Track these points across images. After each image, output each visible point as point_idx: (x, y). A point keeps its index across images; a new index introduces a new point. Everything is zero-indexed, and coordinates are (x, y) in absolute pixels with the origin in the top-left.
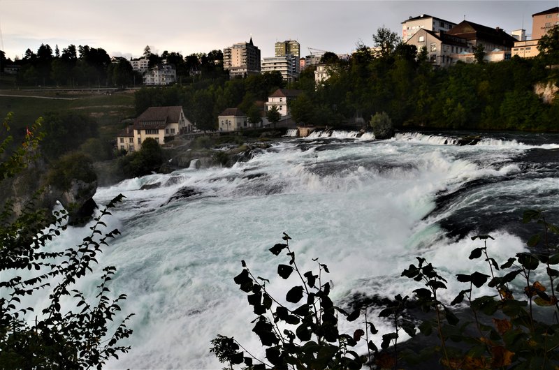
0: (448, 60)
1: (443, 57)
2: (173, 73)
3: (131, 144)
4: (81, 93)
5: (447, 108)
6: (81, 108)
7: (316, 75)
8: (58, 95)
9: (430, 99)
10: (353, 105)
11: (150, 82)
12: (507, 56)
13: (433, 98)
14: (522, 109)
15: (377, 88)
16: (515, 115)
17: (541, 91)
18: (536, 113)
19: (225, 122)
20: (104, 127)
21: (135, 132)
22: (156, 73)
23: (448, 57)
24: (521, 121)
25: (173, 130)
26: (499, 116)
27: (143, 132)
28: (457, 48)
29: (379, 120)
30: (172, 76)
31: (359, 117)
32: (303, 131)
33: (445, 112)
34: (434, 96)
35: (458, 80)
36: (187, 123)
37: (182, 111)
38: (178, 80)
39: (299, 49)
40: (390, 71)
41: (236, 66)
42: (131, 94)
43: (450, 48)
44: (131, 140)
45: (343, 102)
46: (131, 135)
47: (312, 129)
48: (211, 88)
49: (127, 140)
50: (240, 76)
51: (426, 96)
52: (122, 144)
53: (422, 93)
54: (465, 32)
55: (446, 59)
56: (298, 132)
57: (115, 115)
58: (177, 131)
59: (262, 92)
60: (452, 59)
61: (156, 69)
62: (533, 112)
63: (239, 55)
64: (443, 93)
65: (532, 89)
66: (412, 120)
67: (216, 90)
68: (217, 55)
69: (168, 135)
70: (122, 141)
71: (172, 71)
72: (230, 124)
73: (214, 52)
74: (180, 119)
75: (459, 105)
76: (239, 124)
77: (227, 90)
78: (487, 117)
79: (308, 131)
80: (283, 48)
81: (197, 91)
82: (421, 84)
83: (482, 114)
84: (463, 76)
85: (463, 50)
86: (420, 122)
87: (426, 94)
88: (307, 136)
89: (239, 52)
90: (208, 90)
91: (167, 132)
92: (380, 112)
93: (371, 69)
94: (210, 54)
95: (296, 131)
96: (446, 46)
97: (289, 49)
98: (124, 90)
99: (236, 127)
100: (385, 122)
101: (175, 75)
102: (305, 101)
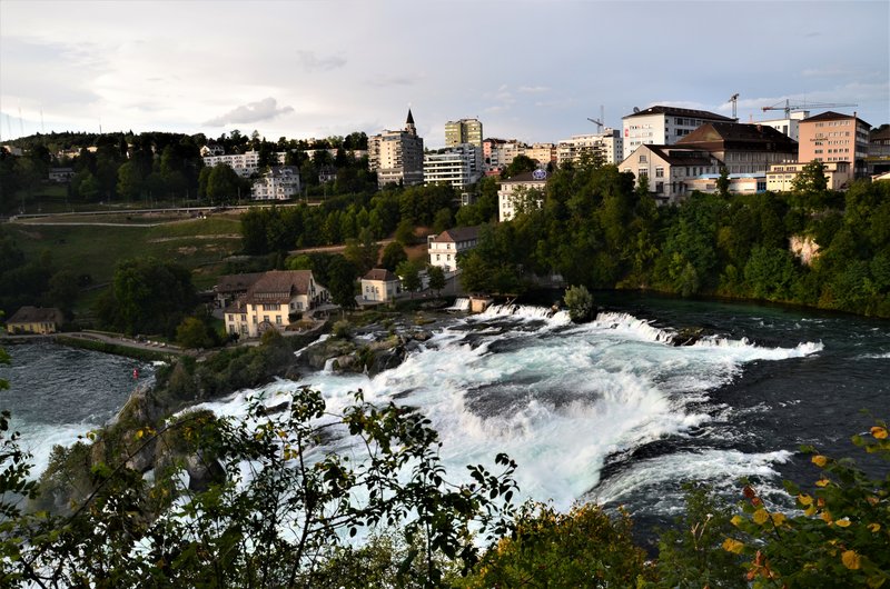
0: (680, 189)
1: (674, 184)
2: (295, 179)
3: (244, 323)
4: (162, 216)
5: (674, 267)
6: (164, 240)
7: (501, 198)
8: (129, 219)
9: (653, 250)
10: (547, 259)
11: (261, 195)
12: (761, 185)
13: (656, 250)
14: (772, 274)
15: (582, 234)
16: (763, 281)
17: (800, 246)
18: (790, 280)
19: (370, 289)
20: (199, 270)
21: (249, 307)
22: (270, 181)
23: (681, 183)
24: (771, 290)
25: (300, 305)
26: (744, 279)
27: (260, 308)
28: (695, 170)
29: (575, 298)
30: (294, 185)
31: (556, 274)
32: (477, 304)
33: (671, 273)
34: (658, 247)
35: (690, 224)
36: (319, 289)
37: (312, 277)
38: (303, 189)
39: (481, 131)
40: (598, 211)
41: (387, 167)
42: (235, 217)
43: (684, 169)
44: (244, 318)
45: (533, 255)
46: (243, 311)
47: (489, 302)
48: (351, 208)
49: (237, 317)
50: (394, 183)
51: (646, 247)
52: (232, 323)
53: (640, 243)
54: (708, 140)
55: (677, 188)
56: (470, 304)
57: (213, 250)
58: (306, 305)
59: (424, 214)
60: (686, 186)
61: (269, 176)
62: (785, 279)
63: (391, 151)
64: (670, 244)
65: (787, 245)
66: (628, 281)
67: (357, 213)
68: (359, 141)
69: (293, 311)
70: (231, 318)
71: (293, 177)
72: (377, 292)
73: (355, 135)
74: (310, 288)
75: (689, 265)
76: (389, 292)
77: (374, 213)
78: (728, 281)
79: (484, 305)
80: (457, 130)
81: (330, 215)
82: (640, 231)
83: (721, 276)
84: (698, 217)
85: (704, 170)
86: (640, 283)
87: (647, 244)
88: (483, 311)
89: (390, 146)
90: (347, 212)
91: (292, 307)
92: (577, 286)
93: (572, 207)
94: (348, 138)
95: (467, 301)
96: (677, 170)
97: (466, 132)
98: (225, 209)
99: (386, 296)
100: (584, 299)
101: (298, 182)
102: (478, 265)
